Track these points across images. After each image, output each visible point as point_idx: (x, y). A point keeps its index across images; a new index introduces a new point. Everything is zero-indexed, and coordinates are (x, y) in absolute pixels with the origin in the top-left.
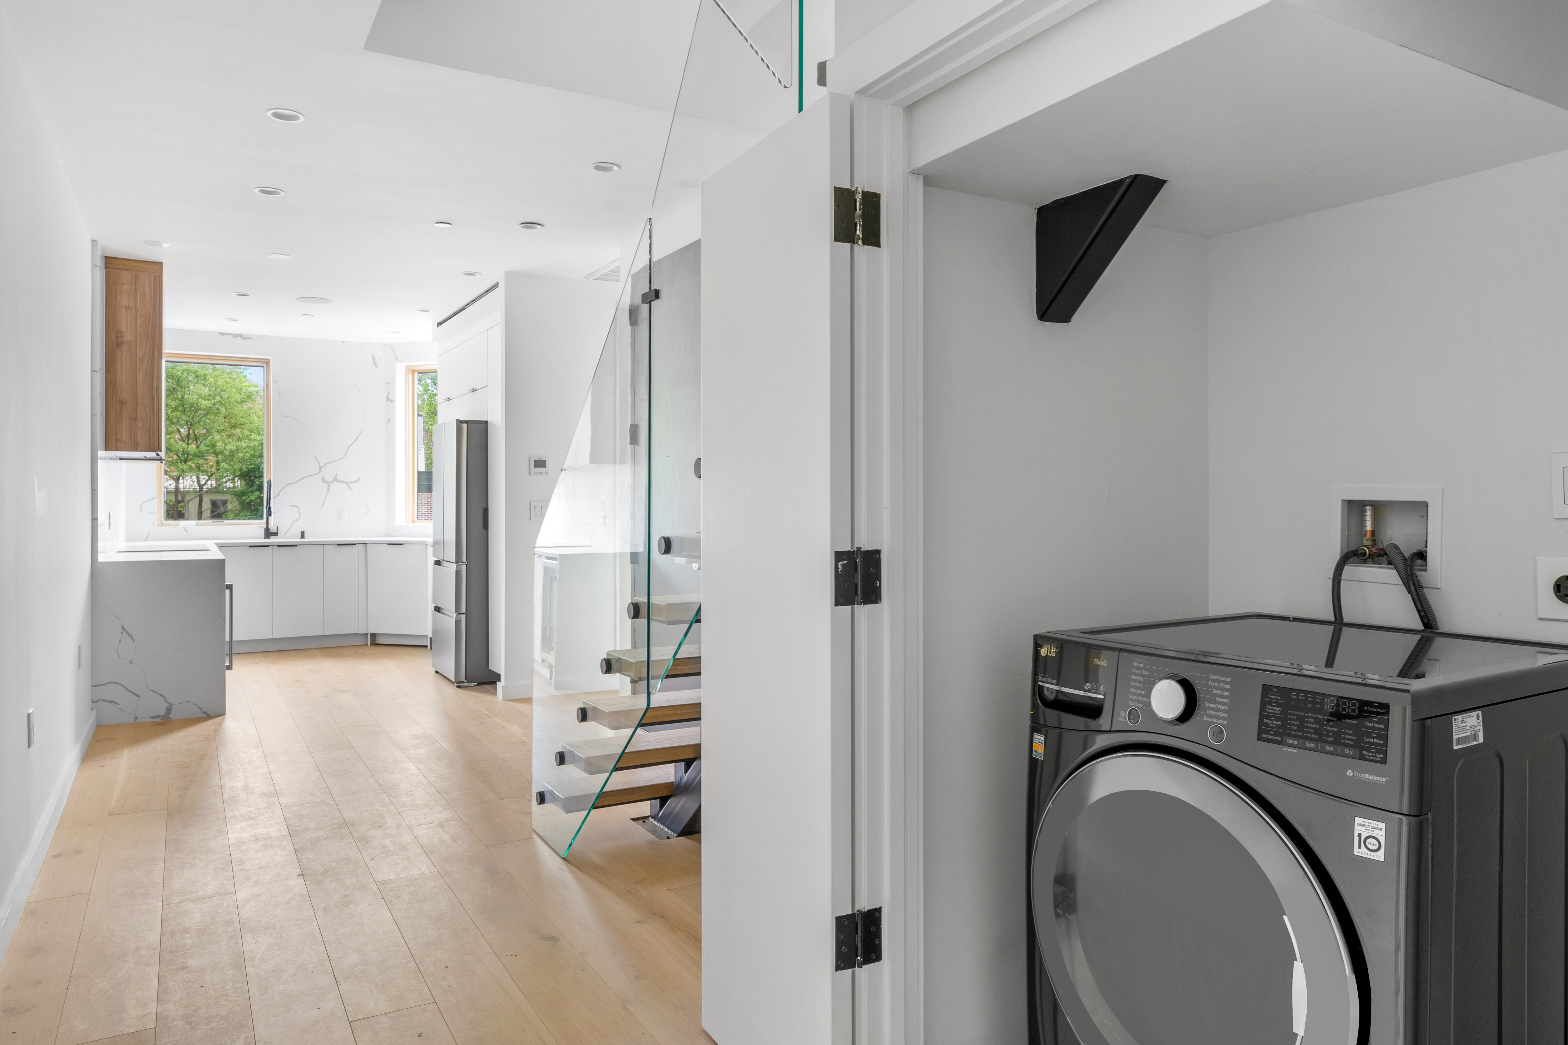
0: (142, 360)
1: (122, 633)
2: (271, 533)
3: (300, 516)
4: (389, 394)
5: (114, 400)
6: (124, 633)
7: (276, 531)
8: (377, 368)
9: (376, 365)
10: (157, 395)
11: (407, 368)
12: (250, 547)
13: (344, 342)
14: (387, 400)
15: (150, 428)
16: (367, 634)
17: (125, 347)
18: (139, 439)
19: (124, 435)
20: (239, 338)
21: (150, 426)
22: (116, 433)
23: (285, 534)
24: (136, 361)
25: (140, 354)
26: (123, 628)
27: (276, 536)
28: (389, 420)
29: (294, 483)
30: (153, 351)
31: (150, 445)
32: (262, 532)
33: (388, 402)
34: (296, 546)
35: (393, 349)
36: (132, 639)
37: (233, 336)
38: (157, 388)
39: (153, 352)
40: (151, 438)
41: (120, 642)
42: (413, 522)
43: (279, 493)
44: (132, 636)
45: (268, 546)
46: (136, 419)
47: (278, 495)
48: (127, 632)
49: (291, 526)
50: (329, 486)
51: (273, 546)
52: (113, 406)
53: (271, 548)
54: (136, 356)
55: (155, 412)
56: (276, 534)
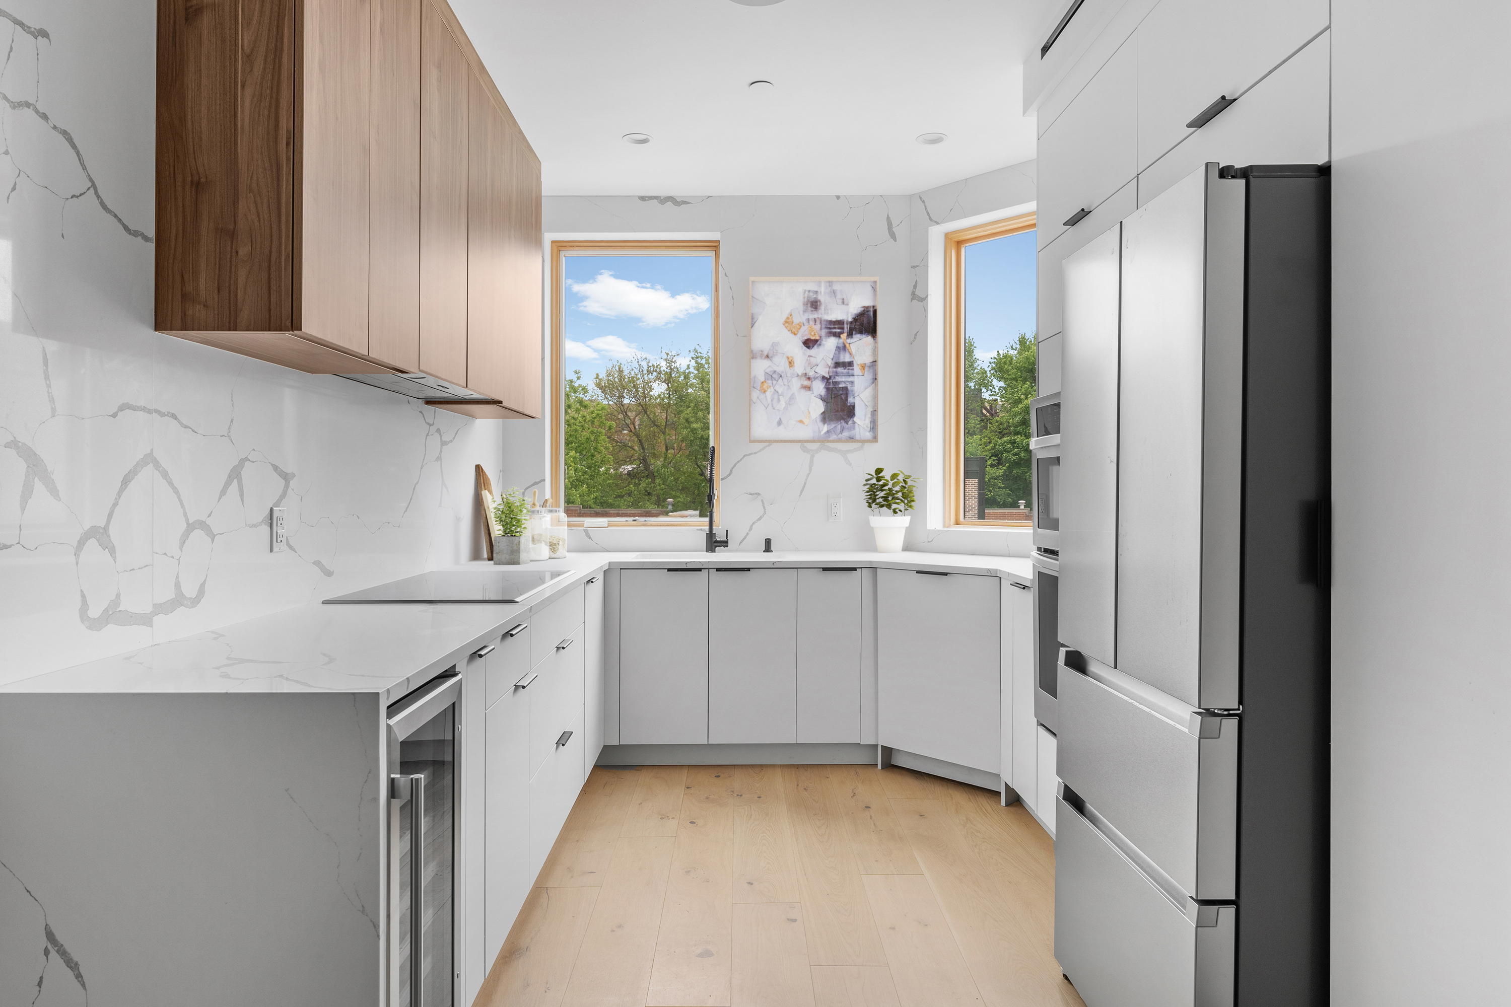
0: (249, 58)
1: (47, 952)
2: (716, 542)
3: (765, 512)
4: (915, 287)
5: (179, 179)
6: (53, 953)
7: (724, 539)
8: (896, 241)
9: (893, 236)
10: (288, 159)
11: (948, 236)
12: (669, 570)
13: (838, 197)
14: (912, 299)
15: (270, 261)
16: (877, 746)
17: (206, 21)
18: (240, 294)
19: (204, 284)
20: (670, 203)
21: (271, 252)
22: (183, 277)
23: (741, 543)
24: (236, 60)
25: (245, 39)
26: (50, 936)
27: (724, 547)
28: (916, 335)
29: (755, 453)
30: (278, 27)
31: (270, 310)
32: (702, 540)
33: (915, 301)
34: (748, 569)
35: (923, 202)
36: (79, 976)
37: (661, 200)
38: (288, 138)
39: (280, 28)
40: (273, 288)
41: (40, 984)
42: (957, 523)
43: (731, 471)
44: (77, 964)
45: (700, 570)
46: (233, 234)
47: (730, 474)
48: (63, 953)
49: (751, 529)
50: (812, 457)
51: (709, 569)
52: (176, 198)
53: (705, 572)
54: (236, 45)
55: (283, 210)
56: (725, 543)
